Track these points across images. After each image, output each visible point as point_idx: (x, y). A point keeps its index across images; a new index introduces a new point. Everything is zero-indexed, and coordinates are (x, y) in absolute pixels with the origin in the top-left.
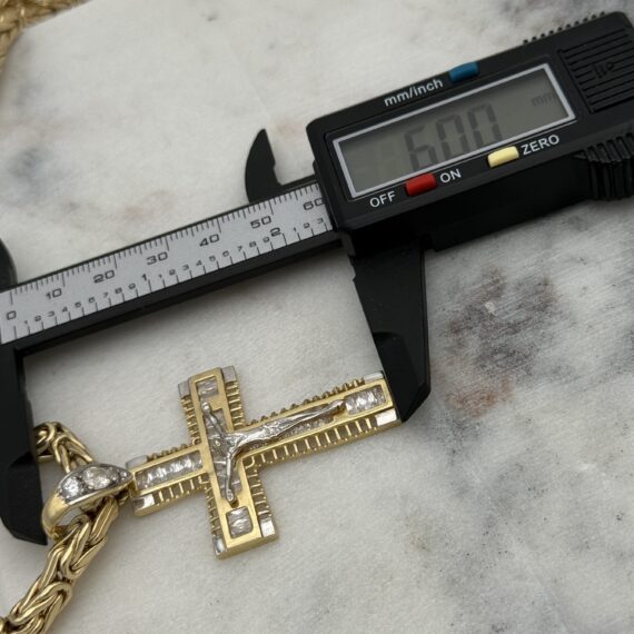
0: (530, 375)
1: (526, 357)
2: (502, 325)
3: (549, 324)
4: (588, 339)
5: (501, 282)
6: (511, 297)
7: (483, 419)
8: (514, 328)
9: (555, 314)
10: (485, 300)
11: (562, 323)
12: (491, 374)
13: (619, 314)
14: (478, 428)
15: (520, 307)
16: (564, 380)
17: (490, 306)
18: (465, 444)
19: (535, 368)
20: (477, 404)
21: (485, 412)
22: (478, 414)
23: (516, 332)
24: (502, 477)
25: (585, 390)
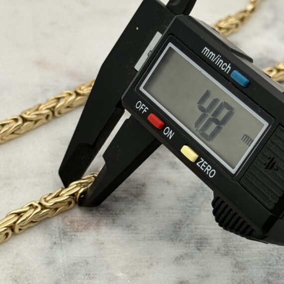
3: (136, 204)
7: (79, 234)
8: (116, 199)
9: (141, 201)
13: (174, 213)
14: (74, 237)
15: (124, 191)
16: (130, 232)
20: (78, 226)
21: (81, 231)
24: (75, 264)
25: (139, 240)
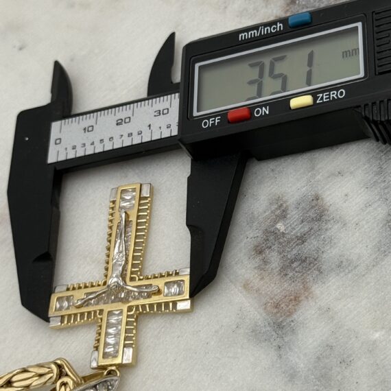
1: (315, 260)
2: (292, 240)
3: (327, 230)
5: (284, 205)
6: (294, 215)
8: (302, 239)
9: (329, 221)
10: (276, 222)
12: (293, 279)
14: (293, 324)
15: (302, 222)
17: (281, 226)
20: (288, 306)
23: (303, 242)
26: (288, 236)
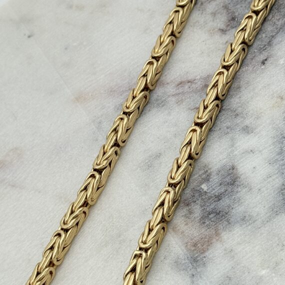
0: (230, 223)
1: (226, 214)
2: (212, 197)
3: (237, 192)
4: (259, 197)
5: (209, 171)
6: (215, 179)
7: (207, 254)
8: (219, 198)
9: (240, 186)
10: (201, 183)
11: (244, 190)
12: (208, 227)
13: (274, 180)
14: (204, 259)
15: (221, 185)
16: (248, 224)
17: (204, 187)
18: (199, 270)
19: (232, 219)
20: (202, 246)
21: (208, 249)
22: (204, 251)
23: (219, 200)
25: (260, 228)
26: (209, 195)
